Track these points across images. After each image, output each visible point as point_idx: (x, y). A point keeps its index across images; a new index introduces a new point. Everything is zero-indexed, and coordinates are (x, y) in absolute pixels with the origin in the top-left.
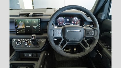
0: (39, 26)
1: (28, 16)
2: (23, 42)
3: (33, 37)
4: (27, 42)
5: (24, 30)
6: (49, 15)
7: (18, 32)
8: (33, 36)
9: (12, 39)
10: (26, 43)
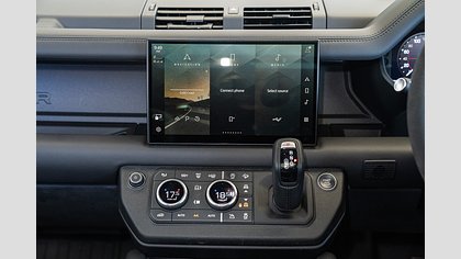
0: (307, 91)
1: (221, 23)
2: (198, 188)
3: (285, 154)
4: (223, 187)
5: (203, 111)
6: (362, 23)
7: (161, 123)
8: (284, 145)
9: (120, 167)
10: (222, 196)
